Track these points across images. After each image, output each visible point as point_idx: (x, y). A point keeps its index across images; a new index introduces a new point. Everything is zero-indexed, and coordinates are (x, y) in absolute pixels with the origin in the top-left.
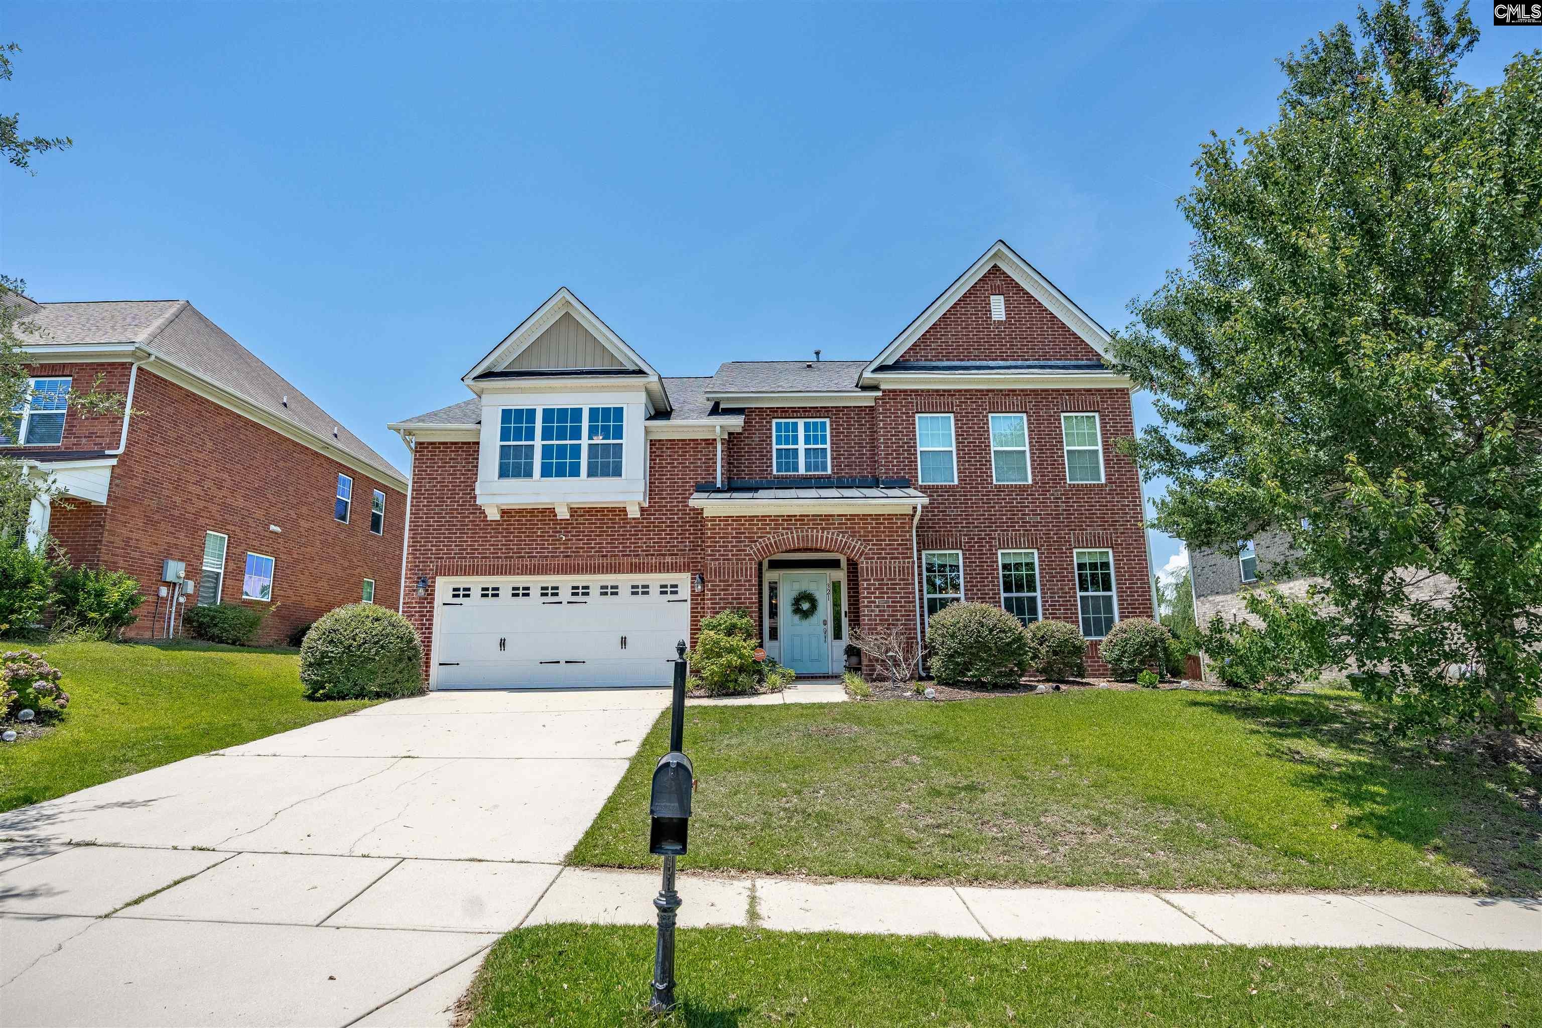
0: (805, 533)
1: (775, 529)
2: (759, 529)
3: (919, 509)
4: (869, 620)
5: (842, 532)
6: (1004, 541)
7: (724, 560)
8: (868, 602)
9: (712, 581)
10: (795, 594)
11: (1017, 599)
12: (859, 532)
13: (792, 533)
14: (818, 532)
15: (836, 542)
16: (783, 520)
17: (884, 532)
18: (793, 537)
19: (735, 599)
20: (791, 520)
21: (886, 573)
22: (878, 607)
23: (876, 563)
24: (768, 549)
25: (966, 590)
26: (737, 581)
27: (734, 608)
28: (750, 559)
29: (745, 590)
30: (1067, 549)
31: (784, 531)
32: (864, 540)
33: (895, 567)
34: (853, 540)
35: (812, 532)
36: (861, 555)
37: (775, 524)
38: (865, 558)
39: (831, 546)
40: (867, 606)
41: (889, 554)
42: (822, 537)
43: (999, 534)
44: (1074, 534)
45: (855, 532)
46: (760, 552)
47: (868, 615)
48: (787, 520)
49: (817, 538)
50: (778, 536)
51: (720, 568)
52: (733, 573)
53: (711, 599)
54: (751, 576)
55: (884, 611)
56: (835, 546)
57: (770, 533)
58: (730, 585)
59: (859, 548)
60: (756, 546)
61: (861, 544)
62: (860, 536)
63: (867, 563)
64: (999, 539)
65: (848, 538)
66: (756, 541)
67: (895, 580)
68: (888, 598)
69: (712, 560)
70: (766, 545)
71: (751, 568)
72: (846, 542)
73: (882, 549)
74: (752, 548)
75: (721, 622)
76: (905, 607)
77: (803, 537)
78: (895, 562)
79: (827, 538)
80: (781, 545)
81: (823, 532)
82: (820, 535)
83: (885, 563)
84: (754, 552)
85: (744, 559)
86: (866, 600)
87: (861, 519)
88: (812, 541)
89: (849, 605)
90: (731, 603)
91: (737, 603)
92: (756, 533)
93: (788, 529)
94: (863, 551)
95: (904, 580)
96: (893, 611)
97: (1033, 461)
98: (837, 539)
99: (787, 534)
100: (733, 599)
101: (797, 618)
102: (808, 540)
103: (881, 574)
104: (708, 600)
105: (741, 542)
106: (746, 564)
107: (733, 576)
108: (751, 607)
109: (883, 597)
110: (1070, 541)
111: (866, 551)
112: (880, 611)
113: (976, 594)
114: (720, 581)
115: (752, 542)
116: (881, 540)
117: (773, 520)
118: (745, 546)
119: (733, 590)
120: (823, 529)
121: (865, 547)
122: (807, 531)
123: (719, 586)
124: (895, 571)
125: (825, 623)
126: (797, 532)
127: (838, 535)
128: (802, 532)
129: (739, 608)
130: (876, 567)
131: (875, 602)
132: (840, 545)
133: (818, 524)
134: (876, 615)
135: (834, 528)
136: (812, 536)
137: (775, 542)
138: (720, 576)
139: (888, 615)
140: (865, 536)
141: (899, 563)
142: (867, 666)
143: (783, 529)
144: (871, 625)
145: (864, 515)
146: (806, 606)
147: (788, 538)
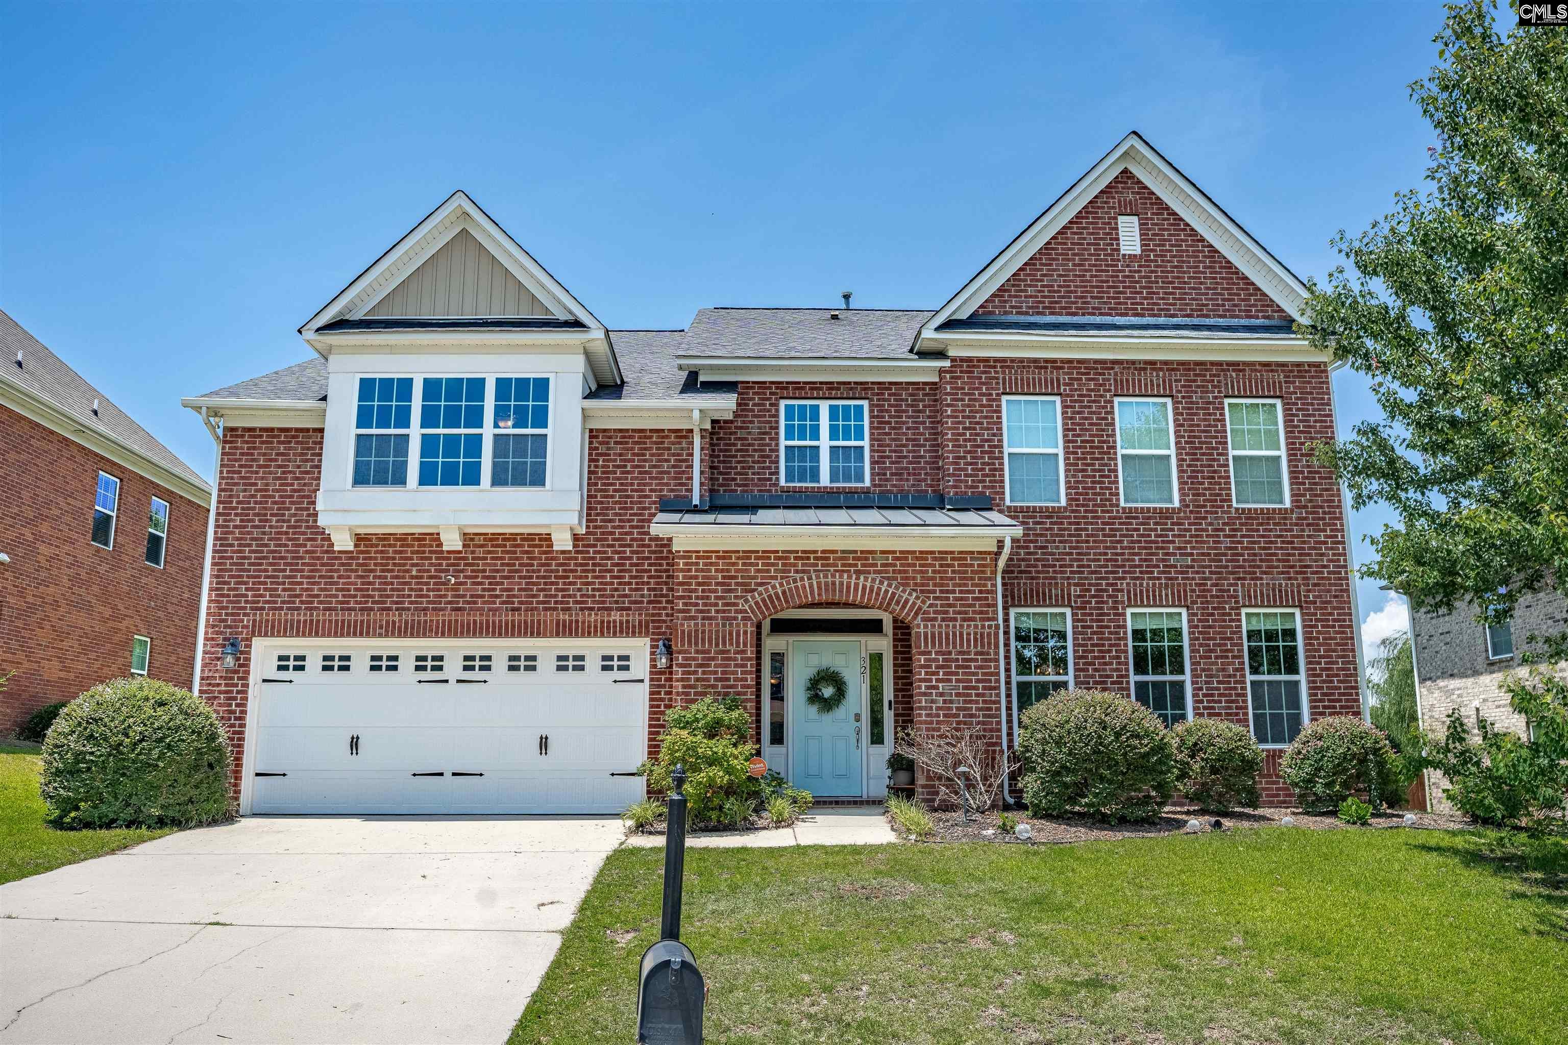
0: (830, 579)
1: (784, 571)
2: (758, 571)
3: (1008, 543)
4: (927, 715)
5: (888, 578)
6: (1135, 595)
7: (703, 618)
8: (928, 687)
9: (685, 652)
10: (811, 672)
11: (1155, 684)
12: (914, 578)
13: (810, 578)
14: (850, 577)
15: (878, 594)
16: (796, 558)
17: (952, 579)
18: (811, 586)
19: (720, 680)
20: (808, 558)
21: (954, 643)
22: (942, 695)
23: (940, 626)
24: (772, 602)
25: (1076, 670)
26: (723, 652)
27: (719, 694)
28: (744, 618)
29: (736, 666)
30: (1231, 608)
31: (798, 576)
32: (922, 591)
33: (969, 634)
34: (904, 591)
35: (841, 577)
36: (917, 614)
37: (784, 565)
38: (923, 620)
39: (869, 599)
40: (925, 694)
41: (959, 613)
42: (856, 585)
43: (1128, 584)
44: (1243, 585)
45: (907, 578)
46: (759, 608)
47: (925, 708)
48: (802, 558)
49: (848, 587)
50: (788, 583)
51: (696, 631)
52: (717, 639)
53: (682, 680)
54: (745, 645)
55: (951, 702)
56: (876, 599)
57: (775, 578)
58: (713, 659)
59: (914, 604)
60: (753, 597)
61: (917, 598)
62: (916, 584)
63: (926, 627)
64: (1129, 592)
65: (897, 588)
66: (753, 590)
67: (969, 653)
68: (958, 681)
69: (685, 618)
70: (770, 597)
71: (745, 633)
72: (894, 594)
73: (950, 606)
74: (746, 601)
75: (700, 716)
76: (983, 695)
77: (826, 584)
78: (969, 626)
79: (864, 587)
80: (792, 596)
81: (858, 578)
82: (853, 581)
83: (954, 627)
84: (750, 607)
85: (735, 618)
86: (923, 685)
87: (917, 559)
88: (841, 591)
89: (896, 690)
90: (713, 686)
91: (723, 687)
92: (754, 578)
93: (804, 572)
94: (920, 608)
95: (981, 653)
96: (965, 702)
97: (1181, 471)
98: (879, 589)
99: (802, 579)
100: (716, 679)
101: (813, 710)
102: (834, 590)
103: (948, 644)
104: (678, 680)
105: (730, 591)
106: (738, 625)
107: (717, 645)
108: (745, 694)
109: (950, 681)
110: (1236, 597)
111: (925, 608)
112: (945, 702)
113: (1093, 676)
114: (697, 652)
115: (747, 591)
116: (948, 592)
117: (780, 558)
118: (736, 597)
119: (716, 666)
120: (858, 573)
121: (923, 602)
122: (833, 576)
123: (694, 659)
124: (969, 640)
125: (858, 718)
126: (818, 577)
127: (881, 583)
128: (826, 576)
129: (727, 694)
130: (940, 634)
131: (937, 688)
132: (884, 598)
133: (850, 565)
134: (938, 708)
135: (875, 572)
136: (841, 584)
137: (784, 592)
138: (696, 644)
139: (958, 709)
140: (923, 585)
141: (976, 627)
142: (923, 787)
143: (797, 572)
144: (932, 722)
145: (921, 552)
146: (828, 692)
147: (804, 587)
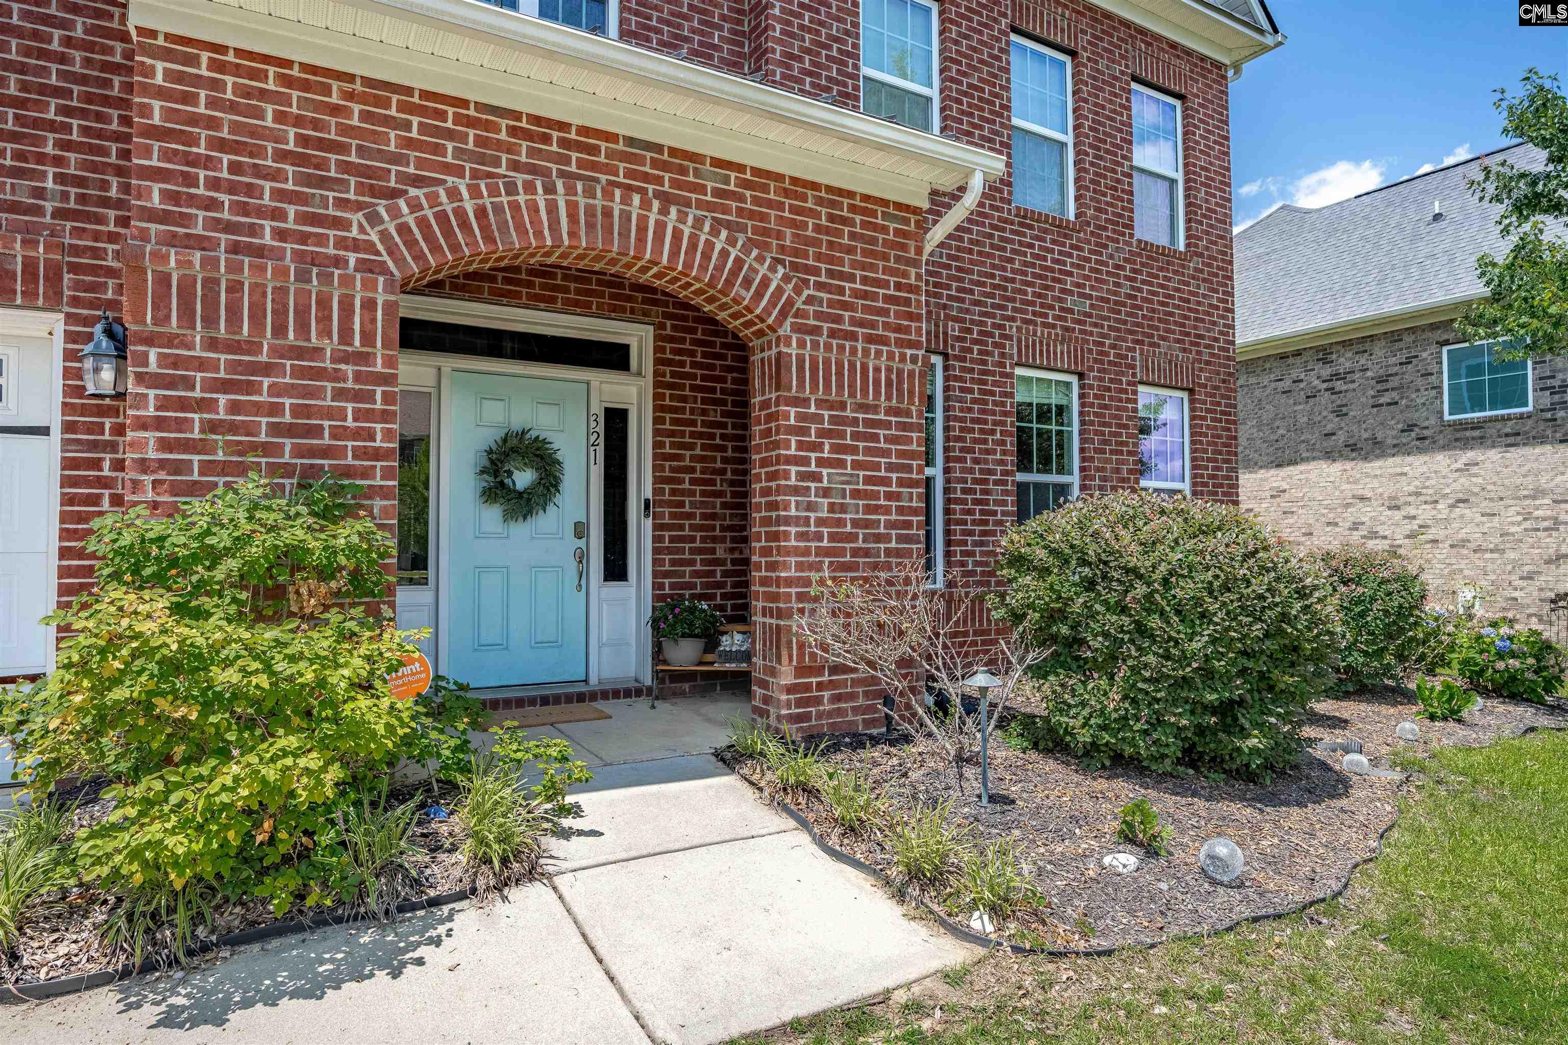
0: (599, 202)
1: (481, 159)
2: (409, 143)
3: (977, 184)
4: (801, 536)
5: (728, 225)
6: (1027, 347)
7: (235, 248)
8: (802, 476)
9: (170, 341)
10: (489, 437)
11: (1037, 485)
12: (779, 236)
13: (550, 189)
14: (646, 205)
15: (706, 256)
16: (513, 131)
17: (850, 250)
18: (552, 208)
19: (290, 431)
20: (546, 139)
21: (852, 386)
22: (826, 493)
23: (828, 347)
24: (448, 233)
25: (947, 459)
26: (298, 353)
27: (288, 470)
28: (363, 266)
29: (339, 394)
30: (1129, 384)
31: (520, 178)
32: (795, 267)
33: (877, 370)
34: (760, 259)
35: (626, 200)
36: (783, 314)
37: (480, 141)
38: (797, 329)
39: (688, 265)
40: (796, 491)
41: (862, 324)
42: (660, 227)
43: (1019, 329)
44: (1142, 351)
45: (766, 232)
46: (411, 244)
47: (797, 521)
48: (528, 135)
49: (642, 229)
50: (494, 191)
51: (211, 284)
52: (280, 313)
53: (159, 424)
54: (368, 338)
55: (843, 508)
56: (703, 268)
57: (459, 172)
58: (267, 369)
59: (779, 290)
60: (395, 213)
61: (786, 279)
62: (782, 249)
63: (801, 344)
64: (1019, 341)
65: (746, 249)
66: (394, 194)
67: (875, 409)
68: (857, 465)
69: (172, 240)
70: (442, 217)
71: (369, 305)
72: (739, 262)
73: (845, 306)
74: (374, 219)
75: (221, 539)
76: (897, 496)
77: (590, 211)
78: (879, 353)
79: (677, 235)
80: (503, 227)
81: (664, 211)
82: (653, 218)
83: (854, 351)
84: (385, 236)
85: (339, 262)
86: (793, 469)
87: (786, 193)
88: (624, 234)
89: (657, 480)
90: (267, 449)
91: (299, 452)
92: (397, 159)
93: (533, 170)
94: (790, 303)
95: (897, 412)
96: (868, 509)
97: (1080, 168)
98: (710, 245)
99: (530, 188)
100: (275, 429)
101: (493, 514)
102: (608, 230)
103: (840, 387)
104: (143, 425)
105: (324, 183)
106: (347, 281)
107: (280, 330)
108: (366, 473)
109: (841, 464)
110: (1133, 367)
111: (799, 304)
112: (832, 508)
113: (971, 471)
114: (212, 344)
115: (374, 192)
116: (842, 276)
117: (471, 122)
118: (342, 203)
119: (275, 390)
120: (666, 200)
121: (798, 291)
122: (608, 195)
123: (202, 365)
124: (877, 382)
125: (581, 530)
126: (570, 190)
127: (715, 232)
128: (590, 193)
129: (311, 472)
130: (827, 362)
131: (817, 478)
132: (719, 268)
133: (646, 178)
134: (820, 522)
135: (700, 205)
136: (626, 217)
137: (481, 213)
138: (210, 321)
139: (855, 523)
140: (796, 253)
141: (891, 356)
142: (790, 690)
143: (515, 166)
144: (806, 552)
145: (795, 180)
146: (523, 478)
147: (533, 208)
